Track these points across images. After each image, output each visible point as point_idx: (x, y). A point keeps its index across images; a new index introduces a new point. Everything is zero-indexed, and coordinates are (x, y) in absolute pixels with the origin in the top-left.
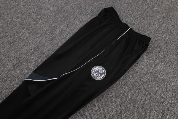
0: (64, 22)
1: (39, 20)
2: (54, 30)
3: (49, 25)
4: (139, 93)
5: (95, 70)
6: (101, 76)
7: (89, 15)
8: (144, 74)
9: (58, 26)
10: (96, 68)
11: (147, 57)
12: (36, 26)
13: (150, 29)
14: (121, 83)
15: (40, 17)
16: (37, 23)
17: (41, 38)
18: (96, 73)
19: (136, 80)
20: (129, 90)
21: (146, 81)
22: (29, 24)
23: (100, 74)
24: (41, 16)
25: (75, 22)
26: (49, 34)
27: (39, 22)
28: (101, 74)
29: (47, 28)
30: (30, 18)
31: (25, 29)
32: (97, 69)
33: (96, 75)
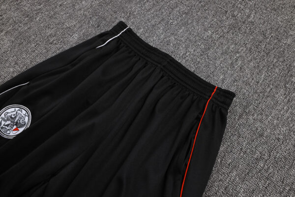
0: (90, 18)
1: (37, 14)
2: (67, 35)
3: (58, 24)
4: (266, 188)
5: (8, 113)
6: (16, 129)
7: (147, 4)
8: (278, 139)
9: (78, 26)
10: (13, 109)
11: (286, 98)
12: (29, 26)
13: (291, 35)
14: (221, 162)
15: (39, 7)
16: (31, 19)
17: (37, 51)
18: (8, 120)
19: (258, 154)
20: (240, 179)
21: (286, 158)
22: (15, 22)
23: (16, 125)
24: (42, 6)
25: (116, 18)
26: (55, 43)
27: (36, 19)
28: (18, 125)
29: (52, 31)
30: (18, 9)
31: (4, 32)
32: (15, 113)
33: (8, 125)
